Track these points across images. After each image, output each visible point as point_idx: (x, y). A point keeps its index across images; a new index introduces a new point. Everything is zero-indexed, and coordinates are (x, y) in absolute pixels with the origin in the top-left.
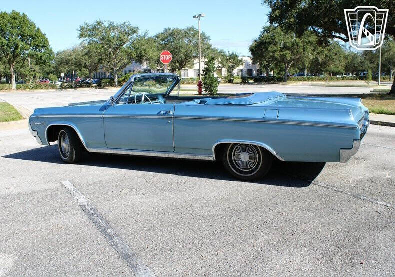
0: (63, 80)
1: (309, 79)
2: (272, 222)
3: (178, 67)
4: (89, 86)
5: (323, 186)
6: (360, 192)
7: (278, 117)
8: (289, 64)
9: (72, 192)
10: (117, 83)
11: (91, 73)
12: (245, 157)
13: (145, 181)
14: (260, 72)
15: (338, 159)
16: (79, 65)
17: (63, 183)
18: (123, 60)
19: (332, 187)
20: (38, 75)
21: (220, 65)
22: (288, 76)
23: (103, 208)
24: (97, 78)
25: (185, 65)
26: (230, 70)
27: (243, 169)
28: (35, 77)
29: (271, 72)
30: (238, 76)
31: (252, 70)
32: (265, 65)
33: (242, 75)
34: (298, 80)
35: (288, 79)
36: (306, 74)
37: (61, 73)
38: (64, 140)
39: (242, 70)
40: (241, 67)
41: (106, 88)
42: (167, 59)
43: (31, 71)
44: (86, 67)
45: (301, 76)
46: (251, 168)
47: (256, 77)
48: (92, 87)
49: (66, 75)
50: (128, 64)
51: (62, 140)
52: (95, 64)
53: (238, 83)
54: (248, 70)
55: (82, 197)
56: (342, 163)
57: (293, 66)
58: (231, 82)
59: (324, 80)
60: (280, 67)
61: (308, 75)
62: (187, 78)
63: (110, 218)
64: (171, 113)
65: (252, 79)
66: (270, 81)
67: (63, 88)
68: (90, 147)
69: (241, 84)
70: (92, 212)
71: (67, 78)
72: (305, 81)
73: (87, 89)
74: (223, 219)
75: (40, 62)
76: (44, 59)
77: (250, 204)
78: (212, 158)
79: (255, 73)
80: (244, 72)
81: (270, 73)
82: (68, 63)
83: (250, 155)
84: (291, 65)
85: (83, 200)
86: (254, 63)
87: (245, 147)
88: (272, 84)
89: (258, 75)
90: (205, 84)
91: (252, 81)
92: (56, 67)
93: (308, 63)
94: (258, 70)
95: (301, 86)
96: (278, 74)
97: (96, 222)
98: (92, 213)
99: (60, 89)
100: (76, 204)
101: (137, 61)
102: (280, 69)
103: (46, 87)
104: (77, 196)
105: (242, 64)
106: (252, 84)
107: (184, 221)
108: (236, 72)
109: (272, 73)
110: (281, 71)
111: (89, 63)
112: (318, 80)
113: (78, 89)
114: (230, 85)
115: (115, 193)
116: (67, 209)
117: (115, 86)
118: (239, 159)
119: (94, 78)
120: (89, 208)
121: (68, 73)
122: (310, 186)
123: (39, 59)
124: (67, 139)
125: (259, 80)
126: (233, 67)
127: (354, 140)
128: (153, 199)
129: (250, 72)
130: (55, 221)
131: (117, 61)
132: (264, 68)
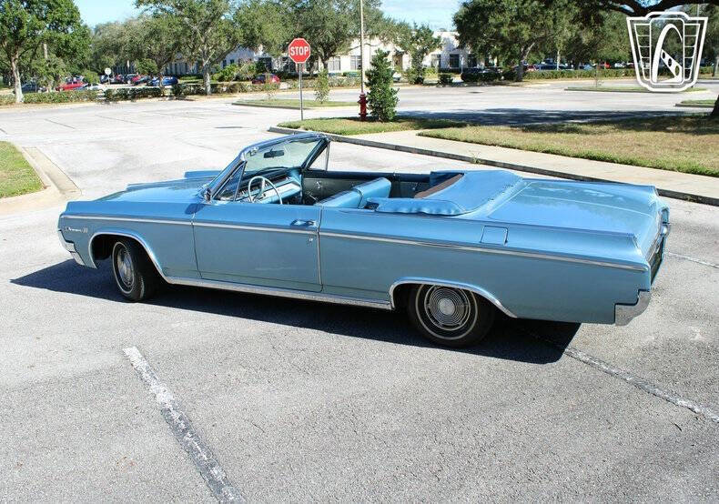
0: (108, 78)
1: (562, 75)
2: (492, 450)
3: (321, 56)
4: (157, 93)
5: (584, 358)
6: (647, 376)
7: (506, 241)
8: (526, 48)
9: (144, 375)
10: (209, 88)
11: (159, 67)
12: (446, 307)
13: (270, 346)
14: (473, 60)
15: (610, 318)
16: (138, 55)
17: (127, 351)
18: (219, 45)
19: (600, 361)
20: (61, 74)
21: (400, 49)
22: (526, 68)
23: (199, 417)
24: (171, 75)
25: (334, 51)
26: (418, 57)
27: (444, 326)
28: (56, 78)
29: (493, 59)
30: (432, 66)
31: (457, 56)
32: (482, 47)
33: (440, 65)
34: (543, 76)
35: (525, 74)
36: (558, 65)
37: (105, 65)
38: (123, 260)
39: (439, 56)
40: (438, 51)
41: (190, 97)
42: (301, 54)
43: (50, 66)
44: (150, 55)
45: (549, 70)
46: (458, 325)
47: (465, 70)
48: (164, 96)
49: (114, 69)
50: (228, 52)
51: (119, 259)
52: (168, 50)
53: (432, 85)
54: (451, 56)
55: (162, 389)
56: (617, 325)
57: (534, 50)
58: (419, 81)
59: (590, 75)
60: (510, 50)
61: (561, 67)
62: (338, 71)
63: (214, 439)
64: (315, 225)
65: (457, 72)
66: (491, 78)
67: (111, 100)
68: (171, 276)
69: (437, 84)
70: (183, 426)
71: (116, 75)
72: (556, 78)
73: (155, 100)
74: (410, 442)
75: (64, 51)
76: (72, 44)
77: (455, 405)
78: (389, 306)
79: (463, 62)
80: (443, 60)
81: (491, 62)
82: (116, 49)
83: (455, 304)
84: (529, 49)
85: (164, 396)
86: (461, 47)
87: (446, 292)
88: (495, 84)
89: (469, 64)
90: (371, 101)
91: (457, 79)
92: (95, 53)
93: (562, 45)
94: (470, 56)
95: (548, 88)
96: (507, 62)
97: (191, 450)
98: (182, 429)
99: (105, 100)
100: (154, 405)
101: (245, 46)
102: (509, 53)
103: (78, 98)
104: (154, 387)
105: (440, 47)
106: (457, 85)
107: (342, 445)
108: (427, 60)
109: (496, 61)
110: (511, 57)
111: (156, 49)
112: (580, 76)
113: (138, 101)
114: (417, 87)
115: (219, 377)
116: (137, 419)
117: (206, 94)
118: (437, 309)
119: (167, 75)
120: (175, 415)
121: (117, 64)
122: (560, 361)
123: (62, 46)
124: (128, 257)
125: (472, 78)
126: (424, 51)
127: (639, 290)
128: (286, 394)
129: (454, 59)
130: (118, 447)
131: (208, 46)
132: (480, 51)
